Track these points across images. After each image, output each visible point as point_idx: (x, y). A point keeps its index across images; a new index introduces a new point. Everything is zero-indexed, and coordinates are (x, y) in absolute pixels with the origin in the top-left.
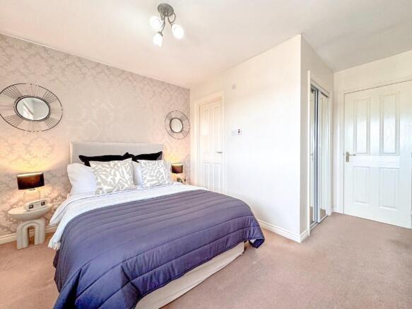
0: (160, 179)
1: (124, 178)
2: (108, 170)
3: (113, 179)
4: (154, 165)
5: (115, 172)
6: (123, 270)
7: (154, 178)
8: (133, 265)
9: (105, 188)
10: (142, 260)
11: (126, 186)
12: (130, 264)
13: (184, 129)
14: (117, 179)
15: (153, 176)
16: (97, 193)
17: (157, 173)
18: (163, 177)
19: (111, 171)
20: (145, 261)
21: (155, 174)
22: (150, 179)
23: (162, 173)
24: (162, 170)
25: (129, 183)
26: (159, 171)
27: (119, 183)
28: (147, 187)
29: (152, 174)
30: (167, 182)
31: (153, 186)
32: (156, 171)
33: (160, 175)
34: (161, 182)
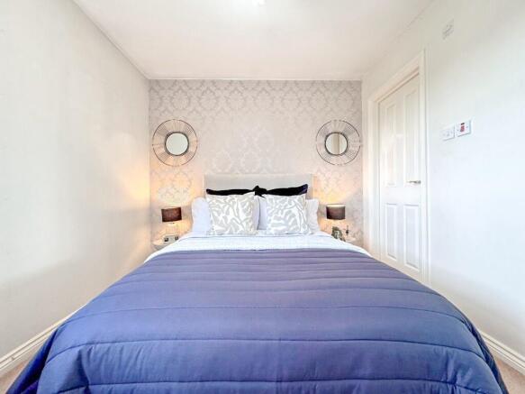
0: (290, 224)
1: (238, 217)
2: (221, 206)
3: (225, 218)
4: (283, 202)
5: (228, 209)
6: (79, 358)
7: (282, 222)
8: (99, 355)
9: (217, 228)
10: (117, 355)
11: (241, 228)
12: (95, 354)
13: (350, 148)
14: (229, 218)
15: (279, 219)
16: (209, 232)
17: (286, 215)
18: (296, 220)
19: (224, 207)
20: (120, 359)
21: (283, 216)
22: (276, 222)
23: (294, 216)
24: (295, 211)
25: (244, 224)
26: (290, 211)
27: (231, 223)
28: (271, 234)
29: (279, 215)
30: (302, 230)
31: (279, 234)
32: (285, 211)
33: (290, 218)
34: (292, 229)
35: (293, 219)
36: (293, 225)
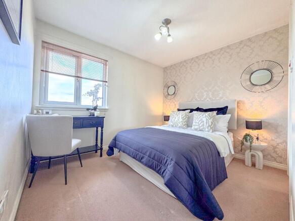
0: (200, 125)
7: (197, 124)
14: (176, 119)
21: (198, 121)
23: (203, 122)
25: (181, 123)
30: (207, 130)
31: (196, 130)
32: (199, 119)
33: (201, 122)
34: (201, 128)
35: (202, 124)
36: (202, 126)
